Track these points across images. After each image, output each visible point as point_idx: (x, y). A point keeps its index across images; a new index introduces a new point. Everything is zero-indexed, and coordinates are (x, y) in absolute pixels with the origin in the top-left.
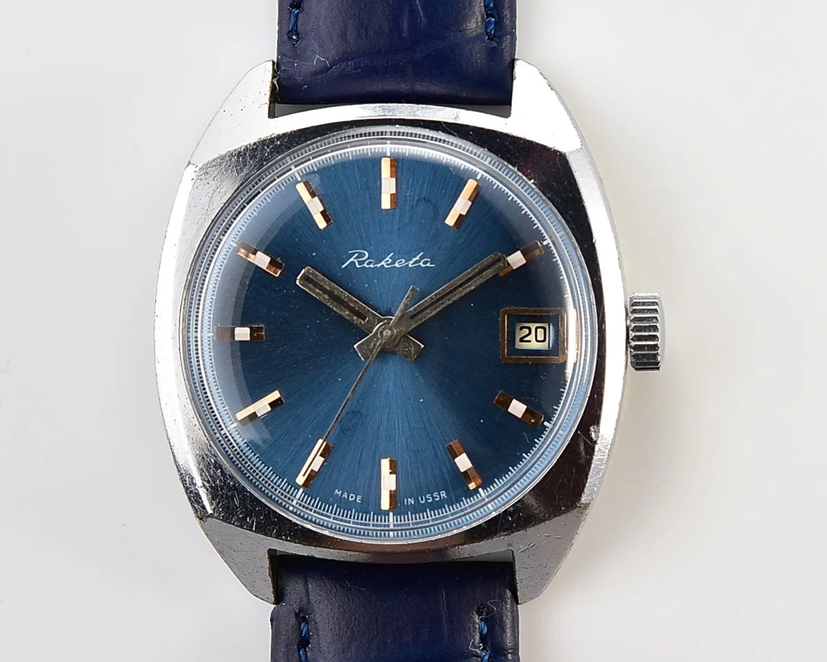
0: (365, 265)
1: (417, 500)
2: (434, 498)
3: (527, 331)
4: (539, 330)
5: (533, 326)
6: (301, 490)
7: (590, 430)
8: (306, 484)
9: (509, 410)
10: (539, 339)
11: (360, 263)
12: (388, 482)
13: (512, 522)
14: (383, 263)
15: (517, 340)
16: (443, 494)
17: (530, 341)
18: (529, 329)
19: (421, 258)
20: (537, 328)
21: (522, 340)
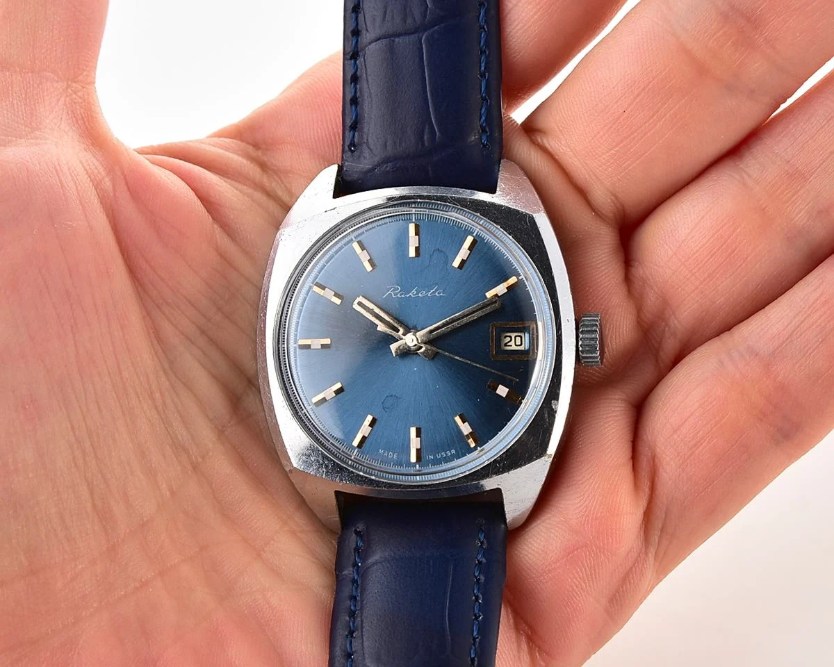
0: (399, 295)
1: (435, 456)
2: (446, 454)
3: (509, 339)
4: (517, 338)
5: (513, 335)
6: (356, 450)
7: (551, 403)
8: (360, 445)
9: (497, 392)
10: (517, 344)
11: (396, 294)
12: (415, 443)
13: (500, 467)
14: (410, 294)
15: (503, 345)
16: (453, 452)
17: (511, 346)
18: (510, 337)
19: (436, 290)
20: (515, 337)
21: (506, 345)
